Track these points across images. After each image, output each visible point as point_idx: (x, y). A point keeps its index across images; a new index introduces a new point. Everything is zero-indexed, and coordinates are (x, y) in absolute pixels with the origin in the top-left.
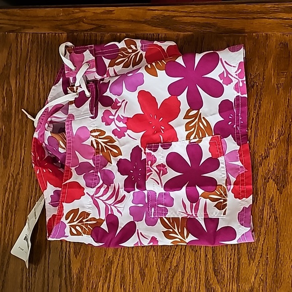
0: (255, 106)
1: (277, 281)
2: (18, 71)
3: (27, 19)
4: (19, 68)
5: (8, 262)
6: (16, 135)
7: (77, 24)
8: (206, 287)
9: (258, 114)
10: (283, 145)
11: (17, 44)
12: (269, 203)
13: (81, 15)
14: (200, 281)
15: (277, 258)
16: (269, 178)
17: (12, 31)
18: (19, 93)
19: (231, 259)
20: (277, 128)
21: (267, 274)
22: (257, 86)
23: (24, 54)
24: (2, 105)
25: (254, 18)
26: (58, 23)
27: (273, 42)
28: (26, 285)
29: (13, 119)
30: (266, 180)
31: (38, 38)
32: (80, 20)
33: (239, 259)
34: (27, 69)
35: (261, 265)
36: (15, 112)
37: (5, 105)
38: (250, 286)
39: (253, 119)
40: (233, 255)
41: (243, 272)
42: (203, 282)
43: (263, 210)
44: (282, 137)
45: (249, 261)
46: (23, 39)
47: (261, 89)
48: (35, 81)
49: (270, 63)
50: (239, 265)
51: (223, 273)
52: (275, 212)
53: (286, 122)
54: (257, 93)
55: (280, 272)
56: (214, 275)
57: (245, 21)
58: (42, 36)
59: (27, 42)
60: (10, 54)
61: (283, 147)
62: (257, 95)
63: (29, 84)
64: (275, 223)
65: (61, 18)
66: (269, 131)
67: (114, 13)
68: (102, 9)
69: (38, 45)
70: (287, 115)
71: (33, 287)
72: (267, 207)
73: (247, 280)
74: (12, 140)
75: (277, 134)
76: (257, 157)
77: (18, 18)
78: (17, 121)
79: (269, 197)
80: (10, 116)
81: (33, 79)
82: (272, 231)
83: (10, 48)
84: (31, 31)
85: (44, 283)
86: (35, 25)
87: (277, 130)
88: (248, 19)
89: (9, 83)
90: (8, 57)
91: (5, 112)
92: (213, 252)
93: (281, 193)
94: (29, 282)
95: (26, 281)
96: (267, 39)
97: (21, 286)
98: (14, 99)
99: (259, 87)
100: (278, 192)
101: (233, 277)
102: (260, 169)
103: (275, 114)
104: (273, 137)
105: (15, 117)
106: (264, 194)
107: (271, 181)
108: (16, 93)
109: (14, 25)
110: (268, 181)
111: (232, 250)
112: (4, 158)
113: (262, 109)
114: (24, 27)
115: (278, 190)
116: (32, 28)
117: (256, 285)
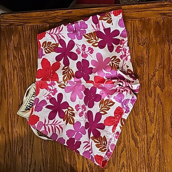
0: (147, 52)
1: (164, 131)
2: (25, 45)
3: (27, 18)
4: (26, 44)
5: (33, 140)
6: (29, 77)
7: (54, 19)
8: (132, 138)
9: (148, 56)
10: (161, 69)
11: (23, 32)
12: (158, 96)
13: (56, 14)
14: (129, 135)
15: (163, 121)
16: (156, 85)
17: (20, 25)
18: (28, 56)
19: (142, 124)
20: (158, 62)
21: (159, 128)
22: (147, 43)
23: (28, 37)
24: (19, 63)
25: (142, 11)
26: (44, 20)
27: (152, 22)
28: (44, 149)
29: (26, 70)
30: (155, 86)
31: (34, 28)
32: (55, 17)
33: (146, 123)
34: (30, 44)
35: (156, 125)
36: (27, 66)
37: (21, 63)
38: (152, 134)
39: (146, 59)
40: (143, 122)
41: (148, 129)
42: (131, 136)
43: (155, 100)
44: (161, 66)
45: (151, 123)
46: (26, 29)
47: (149, 44)
48: (35, 50)
49: (152, 32)
50: (146, 126)
51: (140, 131)
52: (160, 100)
53: (162, 58)
54: (147, 46)
55: (165, 127)
56: (135, 132)
57: (138, 12)
58: (36, 26)
59: (29, 30)
60: (20, 37)
61: (162, 70)
62: (147, 47)
63: (32, 52)
64: (161, 105)
65: (45, 17)
66: (154, 64)
67: (73, 13)
68: (66, 11)
69: (34, 31)
70: (162, 56)
71: (48, 150)
72: (157, 99)
73: (151, 132)
74: (27, 80)
75: (158, 65)
76: (150, 76)
77: (22, 18)
78: (28, 70)
79: (157, 94)
80: (24, 68)
81: (34, 49)
82: (160, 109)
83: (20, 33)
84: (30, 24)
85: (53, 147)
86: (31, 21)
87: (158, 63)
88: (139, 12)
89: (21, 52)
90: (19, 39)
91: (21, 67)
92: (134, 122)
93: (162, 91)
94: (45, 147)
95: (44, 147)
96: (149, 21)
97: (42, 150)
98: (25, 60)
99: (148, 43)
100: (161, 91)
101: (144, 132)
102: (152, 82)
103: (156, 55)
104: (156, 66)
105: (27, 69)
106: (155, 92)
107: (157, 86)
108: (26, 57)
109: (20, 22)
110: (156, 87)
111: (142, 119)
112: (24, 89)
113: (150, 54)
114: (26, 23)
115: (161, 90)
116: (30, 23)
117: (155, 134)
